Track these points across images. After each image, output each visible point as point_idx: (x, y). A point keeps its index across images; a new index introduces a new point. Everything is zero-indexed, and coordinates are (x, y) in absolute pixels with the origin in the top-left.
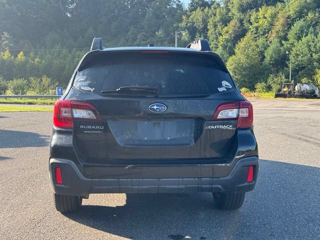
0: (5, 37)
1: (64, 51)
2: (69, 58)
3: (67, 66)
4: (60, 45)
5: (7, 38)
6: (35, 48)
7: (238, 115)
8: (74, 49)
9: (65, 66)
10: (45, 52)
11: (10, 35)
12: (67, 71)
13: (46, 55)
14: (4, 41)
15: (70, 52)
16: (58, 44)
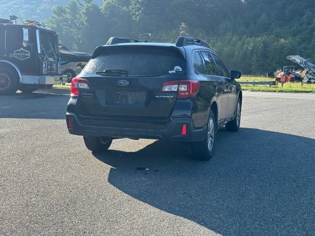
0: (182, 27)
1: (235, 38)
2: (238, 45)
3: (236, 53)
4: (231, 32)
5: (184, 28)
6: (208, 36)
7: (178, 89)
8: (245, 36)
9: (234, 53)
10: (217, 40)
11: (187, 25)
12: (235, 57)
13: (217, 43)
14: (181, 31)
15: (240, 39)
16: (229, 32)
